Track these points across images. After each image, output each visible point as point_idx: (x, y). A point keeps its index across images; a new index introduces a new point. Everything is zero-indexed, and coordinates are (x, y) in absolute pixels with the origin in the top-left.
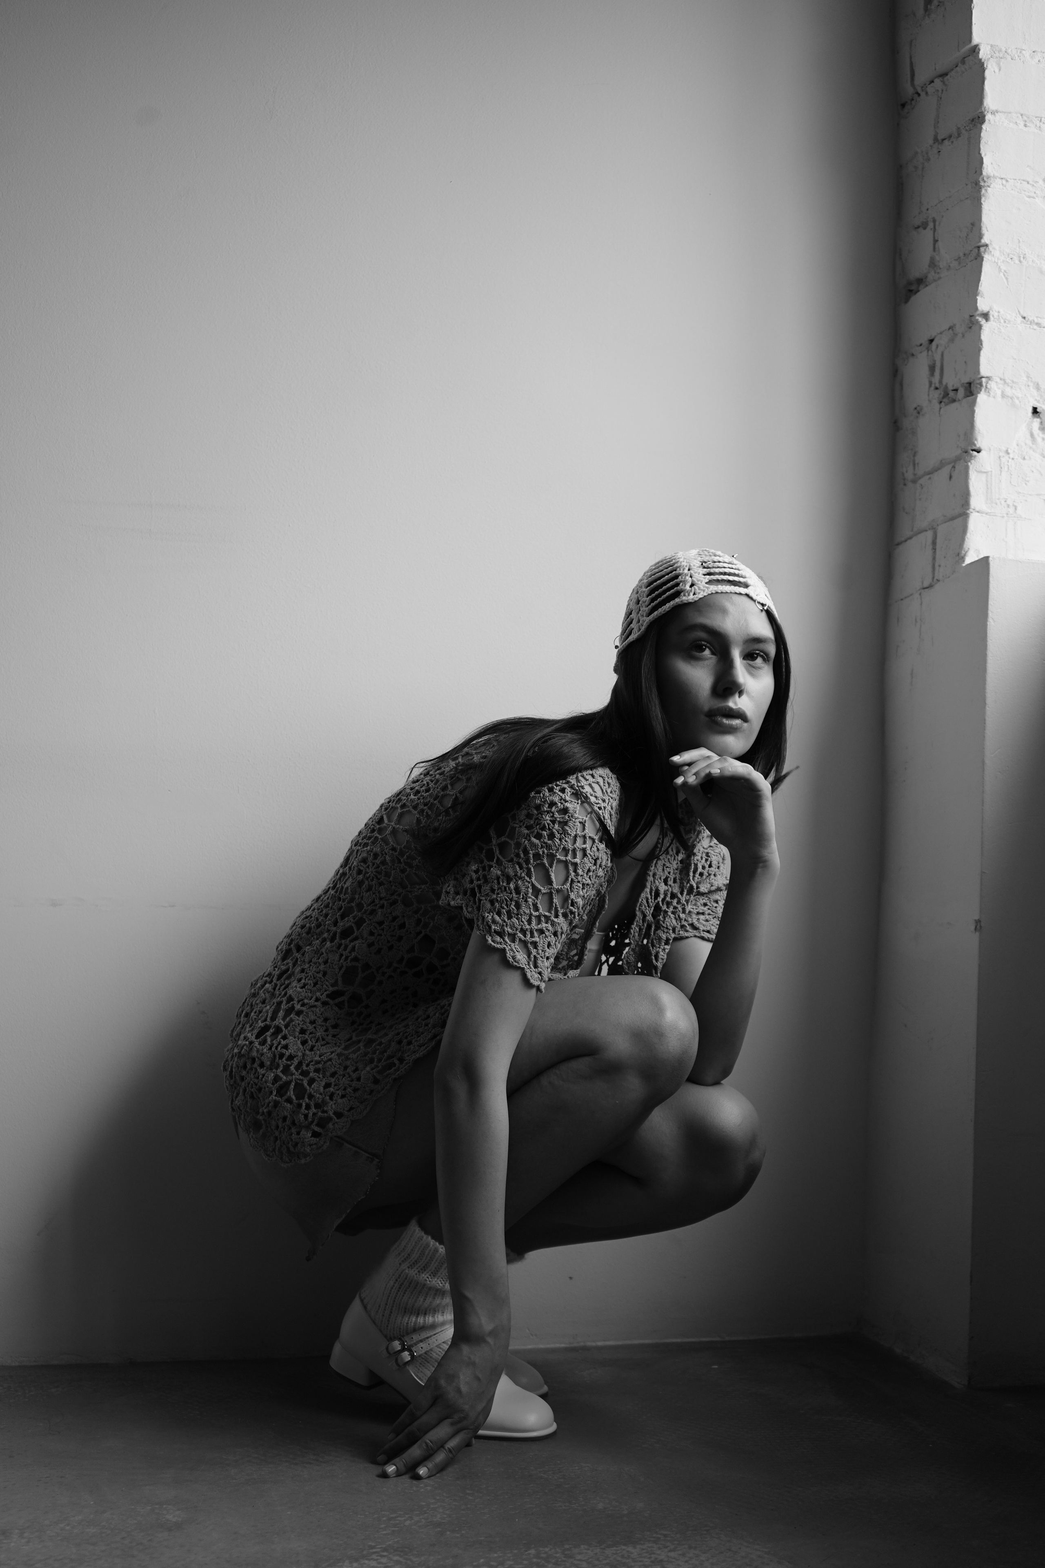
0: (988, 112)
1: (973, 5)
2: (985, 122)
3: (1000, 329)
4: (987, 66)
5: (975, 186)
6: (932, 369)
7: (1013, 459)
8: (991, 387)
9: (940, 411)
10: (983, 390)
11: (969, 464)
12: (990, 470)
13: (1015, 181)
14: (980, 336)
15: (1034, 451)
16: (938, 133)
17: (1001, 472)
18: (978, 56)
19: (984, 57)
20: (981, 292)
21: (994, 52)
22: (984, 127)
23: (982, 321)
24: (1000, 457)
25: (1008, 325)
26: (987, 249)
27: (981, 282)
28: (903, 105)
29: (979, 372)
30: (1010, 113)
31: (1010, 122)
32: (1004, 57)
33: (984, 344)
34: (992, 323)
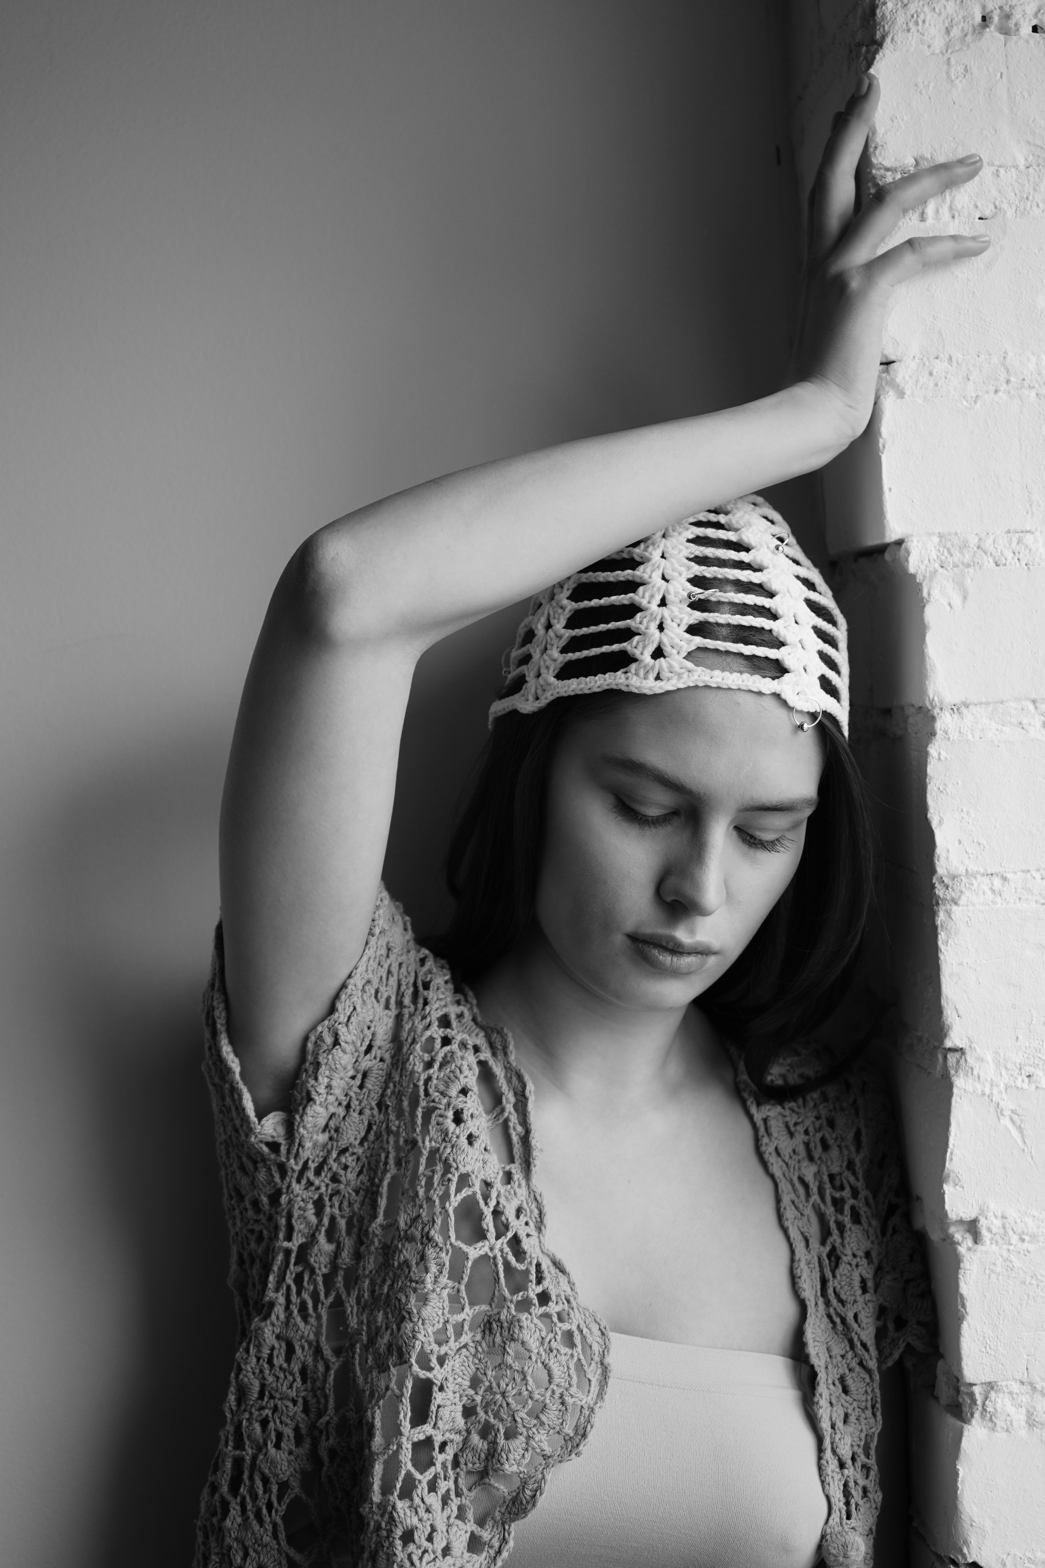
0: (941, 709)
1: (881, 441)
2: (935, 736)
3: (1011, 1262)
4: (929, 594)
10: (977, 1415)
13: (1028, 875)
18: (908, 567)
19: (923, 567)
20: (952, 1174)
21: (949, 551)
22: (933, 748)
25: (1031, 1247)
26: (962, 1062)
27: (949, 1150)
30: (1002, 703)
31: (1003, 725)
32: (974, 562)
33: (968, 1305)
34: (988, 1242)
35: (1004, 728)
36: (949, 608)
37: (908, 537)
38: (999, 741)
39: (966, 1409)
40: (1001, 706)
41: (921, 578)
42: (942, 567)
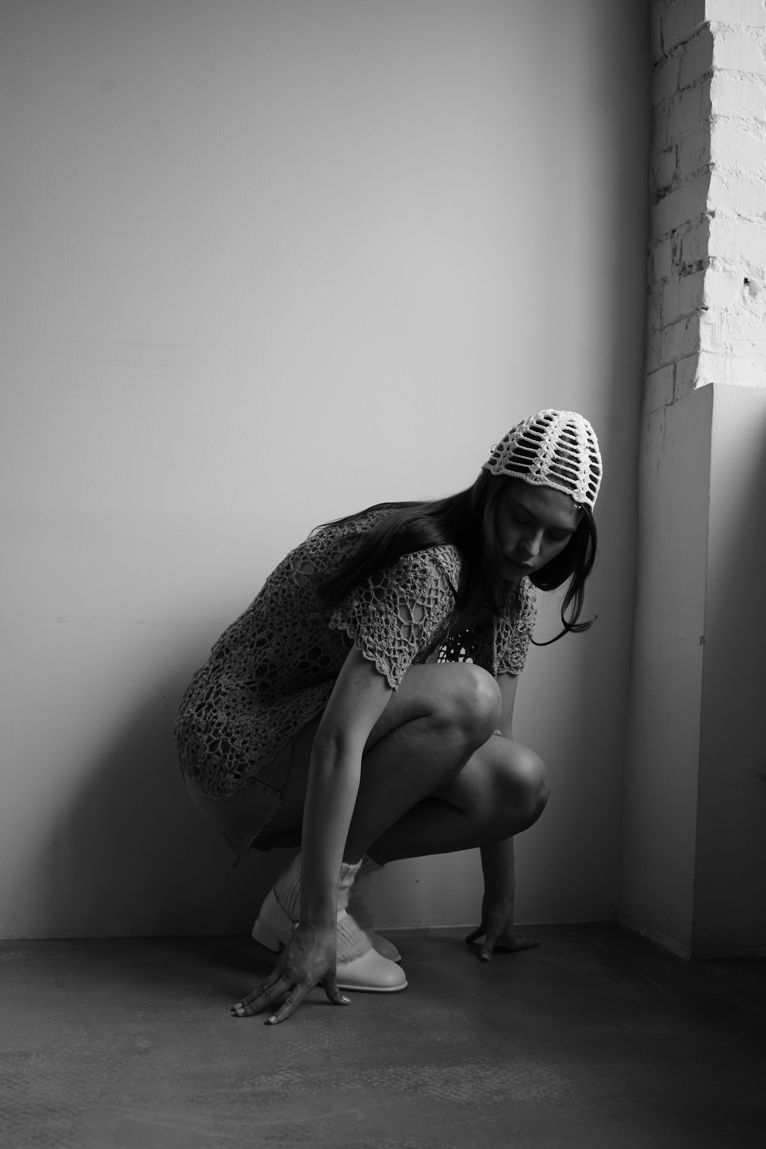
0: (715, 69)
2: (713, 76)
3: (722, 223)
4: (715, 37)
5: (705, 122)
6: (674, 251)
7: (730, 315)
8: (716, 264)
9: (679, 281)
10: (710, 266)
11: (700, 318)
12: (714, 322)
14: (708, 228)
15: (745, 309)
16: (680, 84)
17: (722, 324)
18: (709, 30)
19: (713, 30)
20: (710, 197)
21: (720, 27)
22: (713, 80)
23: (710, 218)
24: (721, 314)
25: (728, 221)
26: (714, 167)
27: (709, 190)
28: (655, 65)
29: (707, 253)
30: (731, 70)
31: (731, 77)
32: (727, 31)
33: (711, 234)
34: (717, 219)
36: (720, 43)
37: (711, 21)
38: (730, 81)
42: (720, 31)
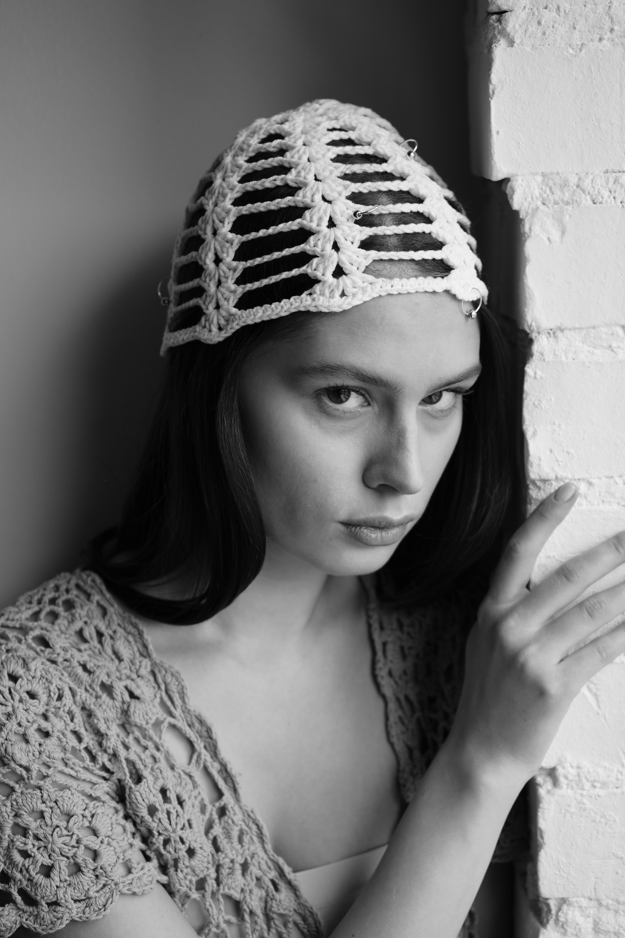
0: (539, 333)
1: (491, 87)
2: (532, 357)
3: (584, 804)
4: (530, 229)
8: (567, 920)
10: (552, 922)
13: (612, 481)
19: (526, 204)
21: (551, 189)
25: (602, 793)
30: (594, 328)
31: (594, 348)
32: (572, 200)
33: (546, 837)
34: (565, 786)
35: (595, 351)
36: (547, 243)
37: (513, 176)
38: (590, 363)
39: (544, 915)
40: (593, 330)
41: (524, 214)
42: (544, 204)
